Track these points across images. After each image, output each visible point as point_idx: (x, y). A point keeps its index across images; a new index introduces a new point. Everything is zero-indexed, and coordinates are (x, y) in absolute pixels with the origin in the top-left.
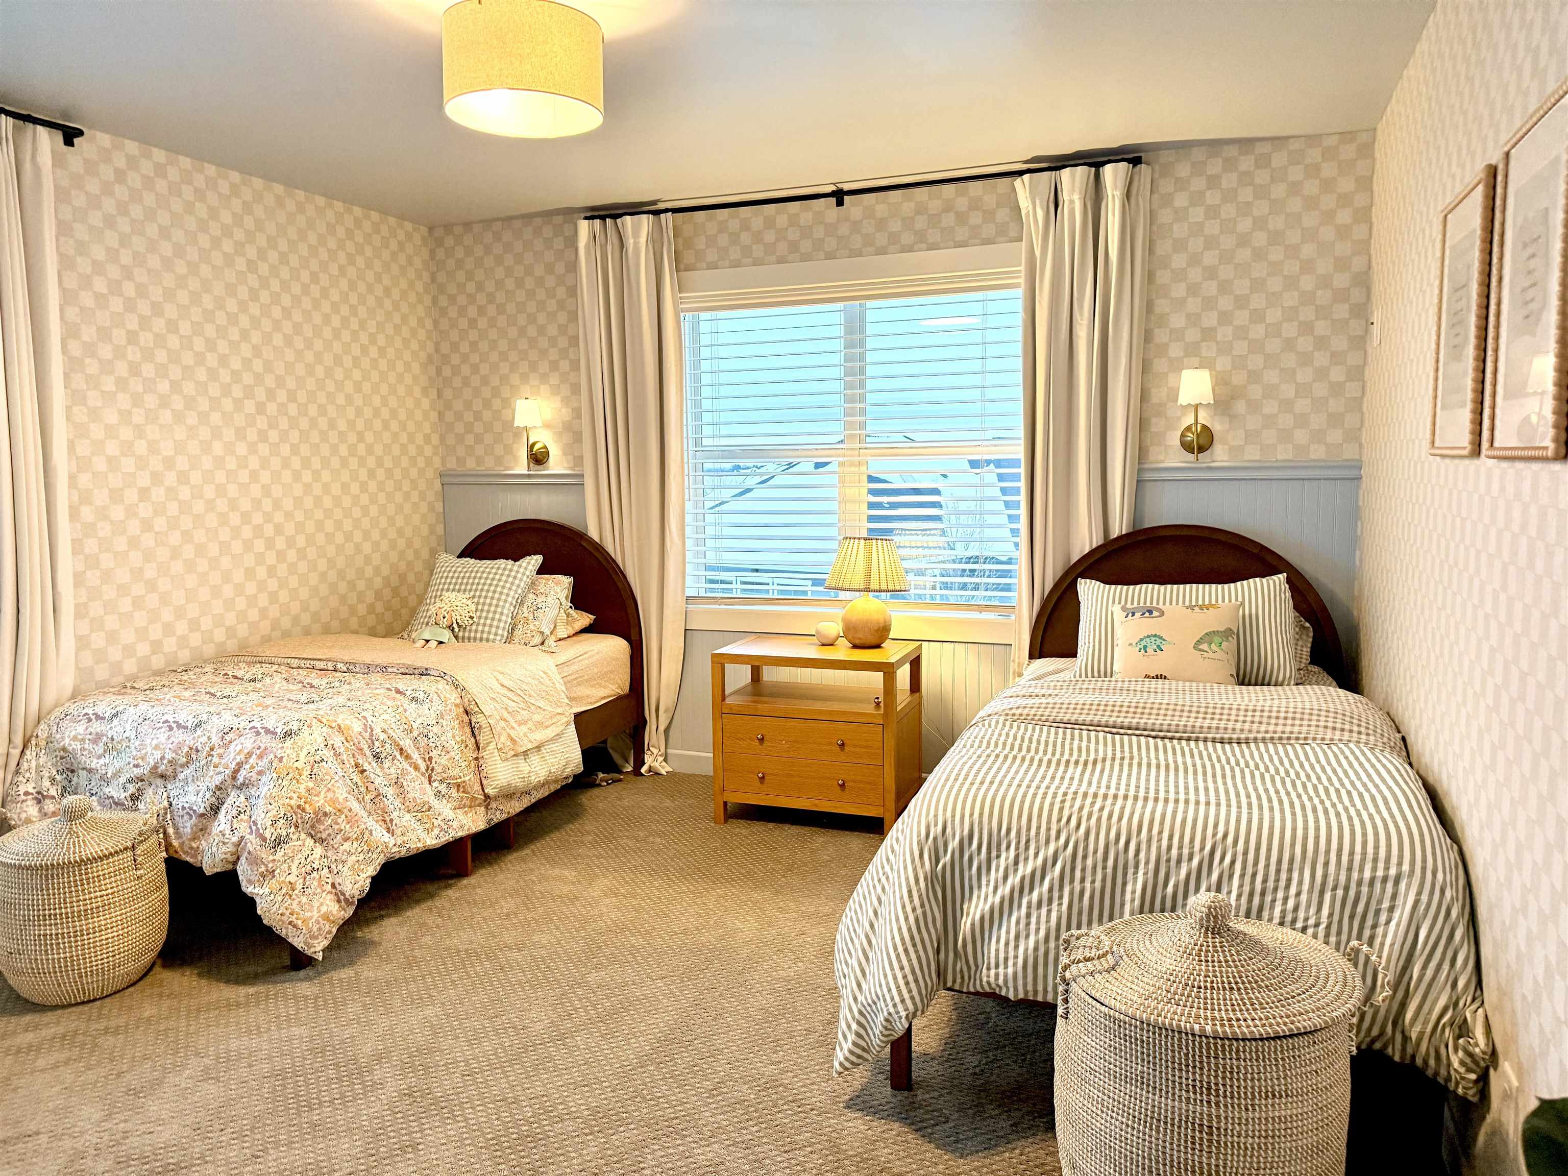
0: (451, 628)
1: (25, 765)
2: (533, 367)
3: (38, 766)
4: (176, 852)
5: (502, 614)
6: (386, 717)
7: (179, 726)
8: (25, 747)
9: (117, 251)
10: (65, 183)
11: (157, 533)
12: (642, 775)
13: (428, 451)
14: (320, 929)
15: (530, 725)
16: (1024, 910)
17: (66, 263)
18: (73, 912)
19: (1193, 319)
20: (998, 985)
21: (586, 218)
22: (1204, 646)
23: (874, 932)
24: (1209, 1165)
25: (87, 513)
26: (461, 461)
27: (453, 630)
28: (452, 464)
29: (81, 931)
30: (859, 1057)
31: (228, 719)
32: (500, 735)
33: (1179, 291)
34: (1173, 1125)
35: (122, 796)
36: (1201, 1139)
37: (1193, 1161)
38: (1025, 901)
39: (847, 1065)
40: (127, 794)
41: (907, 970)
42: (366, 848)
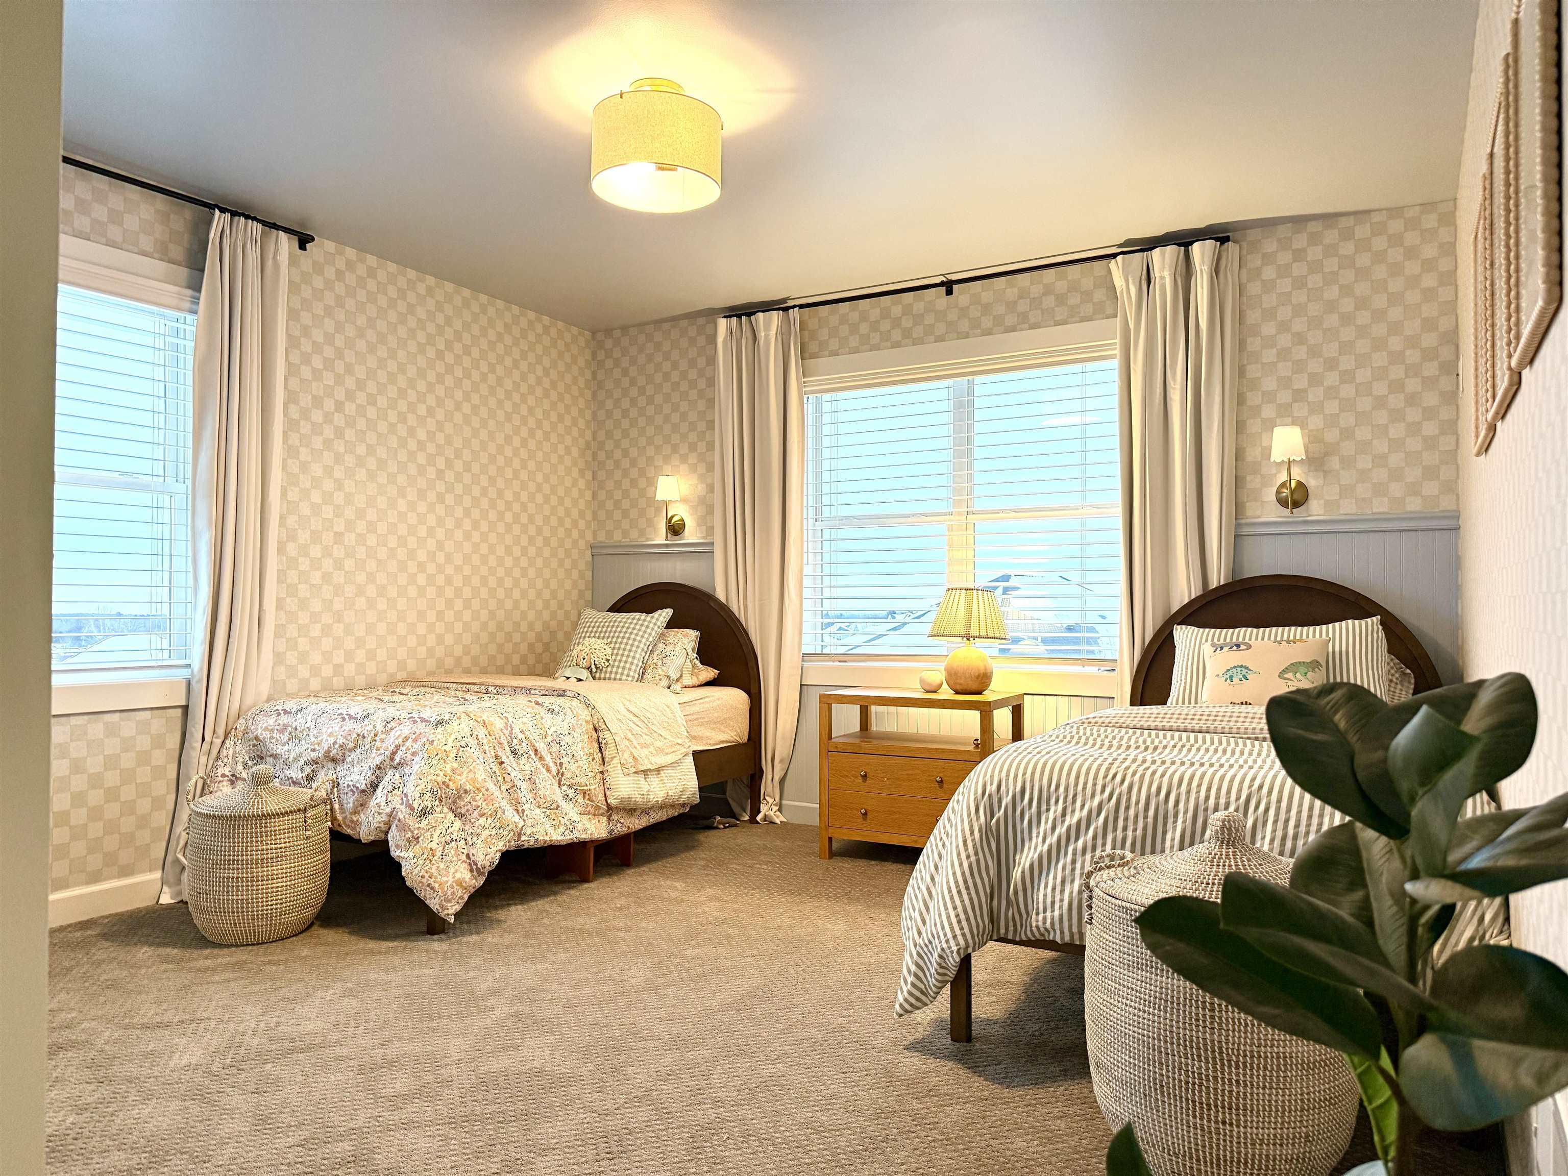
0: (589, 668)
1: (224, 752)
2: (675, 449)
3: (235, 753)
4: (340, 825)
5: (634, 658)
6: (524, 720)
7: (351, 717)
8: (226, 737)
9: (333, 335)
10: (297, 279)
11: (346, 572)
12: (758, 823)
13: (582, 524)
14: (453, 893)
15: (651, 749)
16: (1070, 857)
17: (293, 343)
18: (252, 860)
19: (1285, 383)
20: (1046, 929)
21: (725, 317)
22: (1289, 675)
23: (934, 885)
24: (1212, 1041)
25: (291, 549)
26: (609, 534)
27: (591, 672)
28: (602, 537)
29: (257, 877)
30: (918, 999)
31: (391, 712)
32: (623, 752)
33: (1269, 355)
34: (1178, 1004)
35: (300, 777)
36: (1204, 1016)
37: (1198, 1038)
38: (1071, 849)
39: (907, 1007)
40: (304, 775)
41: (960, 909)
42: (498, 824)
